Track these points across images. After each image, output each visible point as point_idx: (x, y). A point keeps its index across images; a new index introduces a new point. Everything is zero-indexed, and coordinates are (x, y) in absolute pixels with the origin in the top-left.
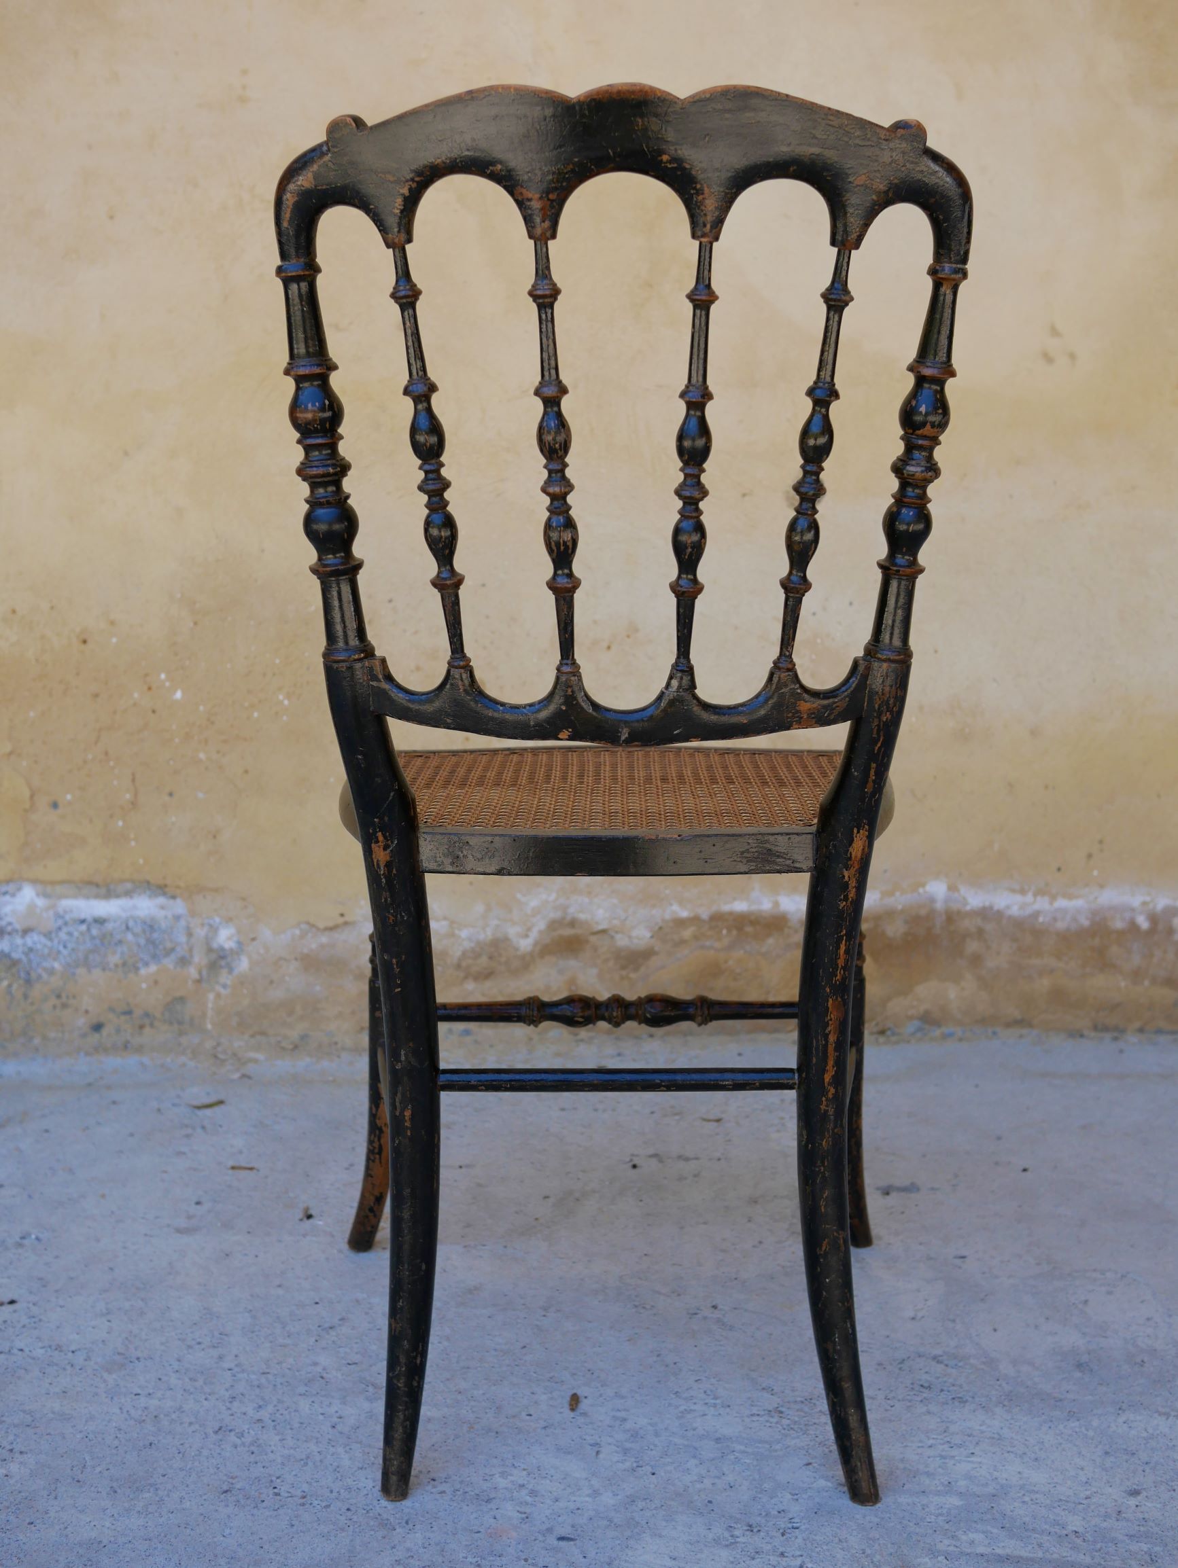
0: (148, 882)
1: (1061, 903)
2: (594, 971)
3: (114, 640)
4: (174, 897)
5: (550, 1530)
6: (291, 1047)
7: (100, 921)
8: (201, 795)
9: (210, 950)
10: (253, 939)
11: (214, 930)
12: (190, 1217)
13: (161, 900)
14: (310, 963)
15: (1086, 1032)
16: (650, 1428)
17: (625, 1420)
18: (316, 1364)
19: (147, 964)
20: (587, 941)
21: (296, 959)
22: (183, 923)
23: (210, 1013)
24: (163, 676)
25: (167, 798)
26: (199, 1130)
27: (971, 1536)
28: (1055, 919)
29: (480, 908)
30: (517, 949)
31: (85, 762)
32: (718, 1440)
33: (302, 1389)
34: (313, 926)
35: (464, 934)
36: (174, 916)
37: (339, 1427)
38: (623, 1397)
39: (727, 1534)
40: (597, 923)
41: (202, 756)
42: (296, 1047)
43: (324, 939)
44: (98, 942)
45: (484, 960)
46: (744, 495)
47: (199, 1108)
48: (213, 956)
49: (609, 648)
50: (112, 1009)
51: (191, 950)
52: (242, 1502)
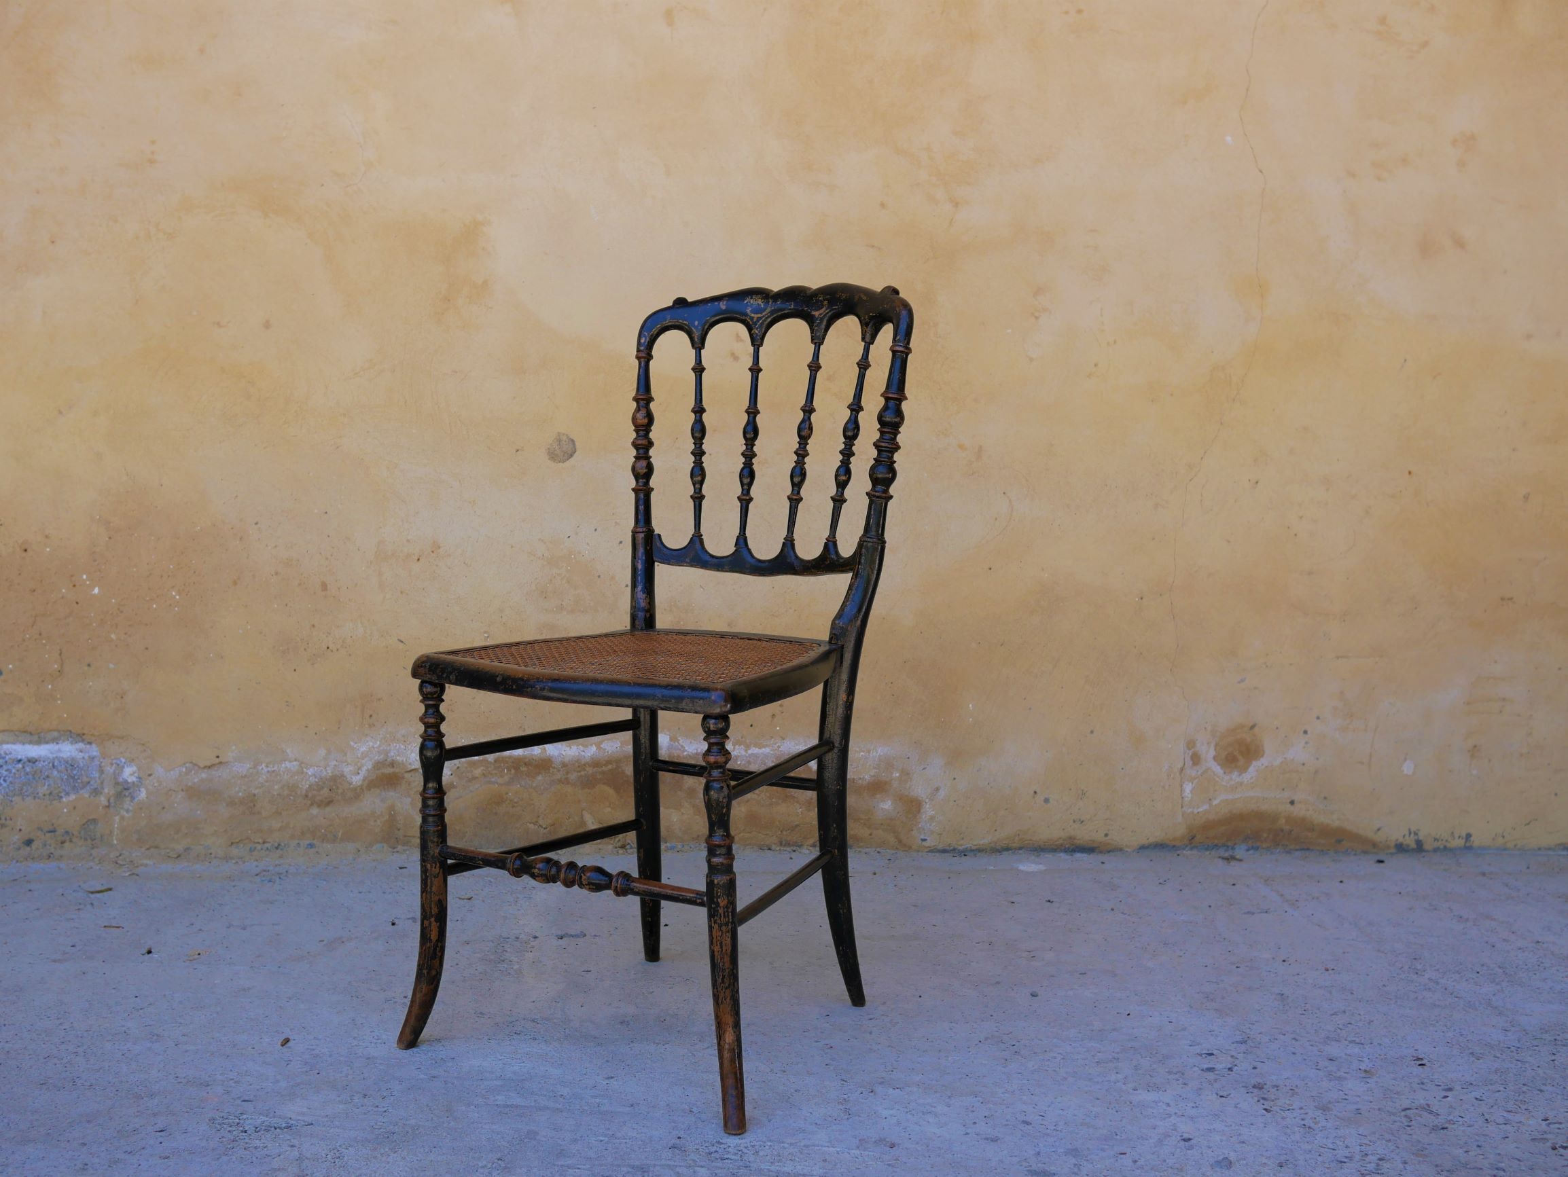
0: (70, 731)
1: (754, 750)
2: (409, 800)
3: (48, 549)
4: (90, 743)
5: (239, 1098)
6: (176, 856)
7: (32, 761)
8: (111, 666)
9: (117, 783)
10: (150, 775)
11: (120, 768)
12: (65, 953)
13: (81, 745)
14: (193, 793)
15: (773, 847)
16: (327, 1053)
17: (314, 1050)
18: (123, 1026)
19: (68, 794)
20: (403, 778)
21: (182, 790)
22: (97, 762)
23: (116, 832)
24: (85, 577)
25: (86, 668)
26: (89, 907)
27: (497, 1097)
28: (749, 762)
29: (323, 752)
30: (351, 784)
31: (24, 640)
32: (368, 1058)
33: (110, 1038)
34: (195, 765)
35: (310, 772)
36: (89, 757)
37: (126, 1055)
38: (317, 1039)
39: (348, 1098)
40: (410, 764)
41: (113, 636)
42: (179, 856)
43: (204, 775)
44: (30, 776)
45: (326, 791)
46: (517, 451)
47: (92, 893)
48: (120, 788)
49: (418, 560)
50: (40, 829)
51: (102, 783)
52: (51, 1088)
